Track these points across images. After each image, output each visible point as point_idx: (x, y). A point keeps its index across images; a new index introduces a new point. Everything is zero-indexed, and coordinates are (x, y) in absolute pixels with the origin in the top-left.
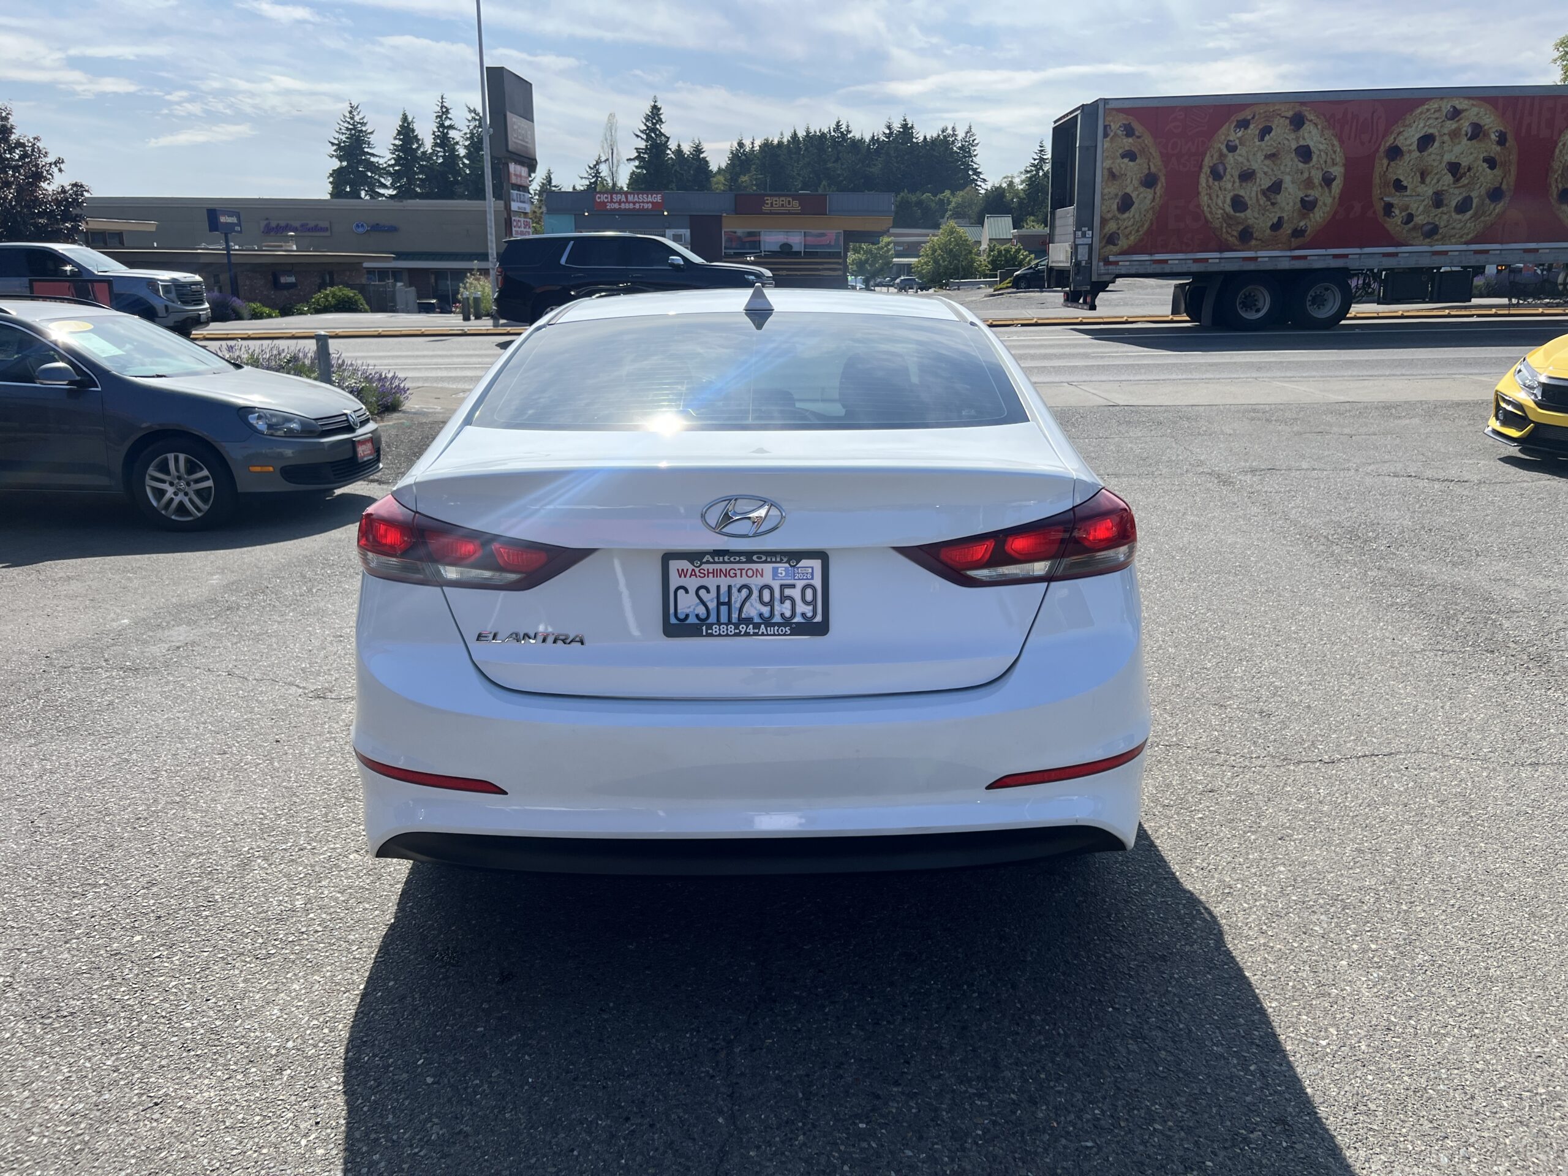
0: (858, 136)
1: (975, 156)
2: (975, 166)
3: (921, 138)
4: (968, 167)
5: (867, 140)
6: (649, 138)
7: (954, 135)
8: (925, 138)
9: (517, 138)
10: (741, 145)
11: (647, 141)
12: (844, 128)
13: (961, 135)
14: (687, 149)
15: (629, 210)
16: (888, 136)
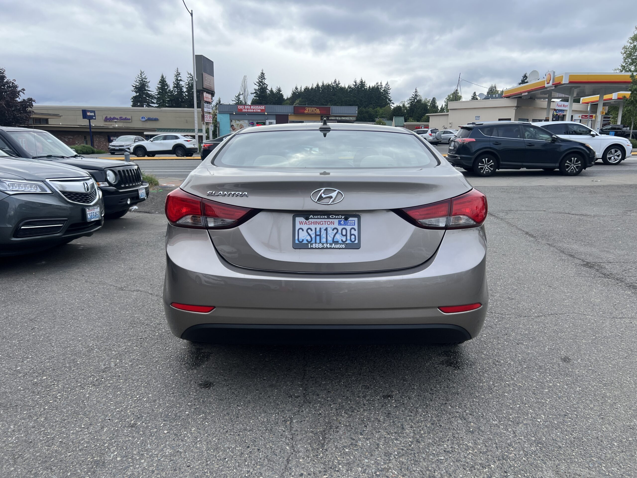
0: (343, 86)
1: (389, 94)
2: (389, 98)
3: (368, 87)
4: (387, 98)
5: (347, 87)
6: (260, 85)
7: (381, 85)
8: (370, 87)
9: (207, 83)
10: (296, 88)
11: (259, 87)
12: (337, 82)
13: (384, 85)
14: (275, 90)
15: (251, 112)
16: (355, 86)
